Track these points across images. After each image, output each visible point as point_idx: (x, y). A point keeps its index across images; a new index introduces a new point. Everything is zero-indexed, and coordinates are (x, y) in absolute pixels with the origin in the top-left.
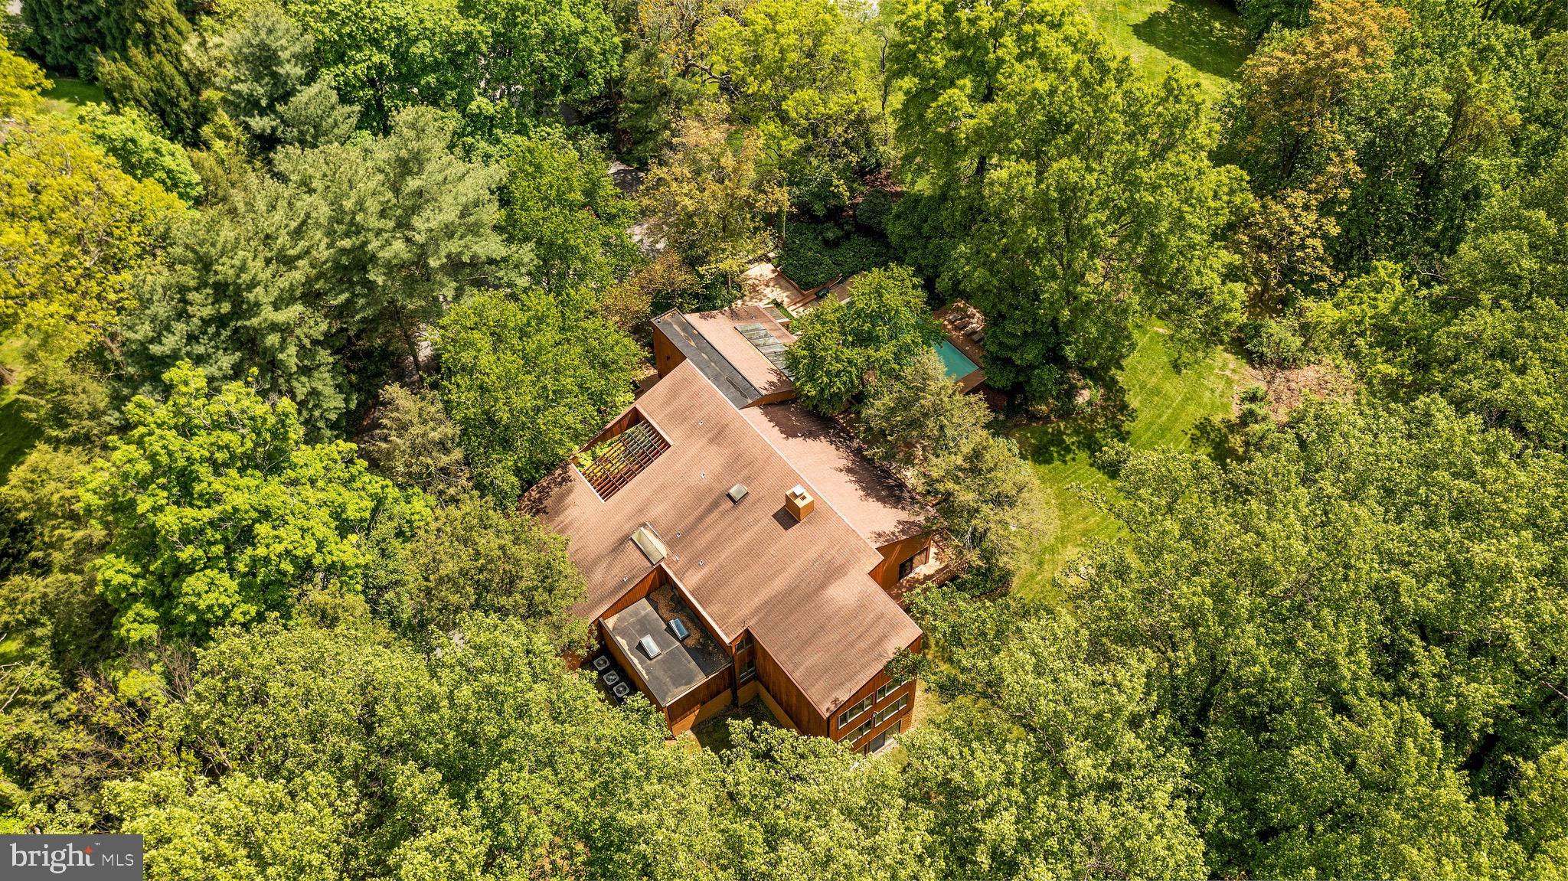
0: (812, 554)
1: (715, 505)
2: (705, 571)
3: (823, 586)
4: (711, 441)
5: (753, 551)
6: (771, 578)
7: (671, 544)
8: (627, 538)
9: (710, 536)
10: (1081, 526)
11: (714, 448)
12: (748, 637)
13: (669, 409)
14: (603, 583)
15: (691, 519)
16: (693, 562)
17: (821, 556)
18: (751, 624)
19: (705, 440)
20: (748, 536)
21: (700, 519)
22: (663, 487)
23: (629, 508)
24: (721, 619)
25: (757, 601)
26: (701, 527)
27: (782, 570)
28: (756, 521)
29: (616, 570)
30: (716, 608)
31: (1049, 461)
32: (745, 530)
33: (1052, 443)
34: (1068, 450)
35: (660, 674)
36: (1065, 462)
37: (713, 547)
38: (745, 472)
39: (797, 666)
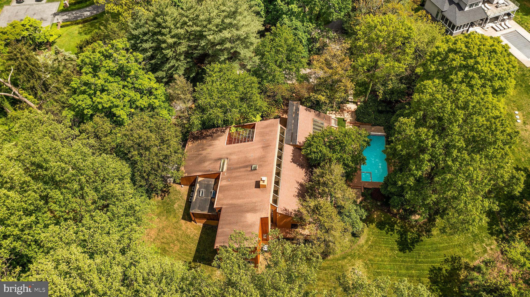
0: (254, 200)
1: (247, 166)
2: (228, 183)
3: (248, 212)
4: (263, 147)
5: (242, 187)
6: (239, 198)
7: (228, 169)
8: (220, 159)
9: (238, 174)
10: (371, 257)
11: (261, 150)
12: (220, 210)
13: (262, 130)
14: (205, 167)
15: (239, 166)
16: (227, 179)
17: (255, 203)
18: (224, 207)
19: (261, 146)
20: (246, 182)
21: (240, 168)
22: (241, 151)
23: (229, 151)
24: (219, 199)
25: (230, 202)
26: (239, 170)
27: (244, 198)
28: (251, 179)
29: (211, 166)
30: (220, 195)
31: (381, 229)
32: (246, 179)
33: (389, 224)
34: (392, 230)
35: (198, 202)
36: (387, 233)
37: (236, 178)
38: (261, 163)
39: (222, 228)
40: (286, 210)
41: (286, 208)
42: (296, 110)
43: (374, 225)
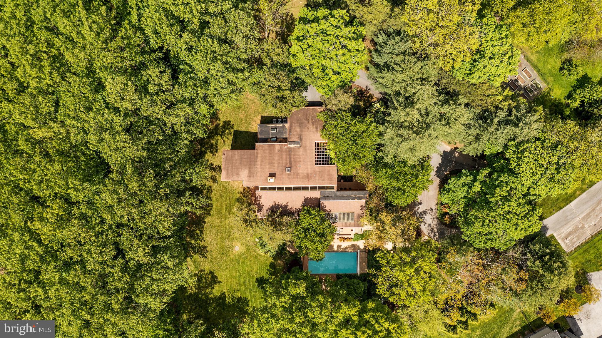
0: (259, 174)
1: (290, 163)
2: (277, 151)
3: (250, 170)
4: (308, 174)
5: (271, 163)
6: (261, 162)
7: (290, 148)
8: (301, 140)
9: (284, 157)
10: (249, 257)
11: (305, 173)
12: (254, 148)
13: (326, 171)
14: (295, 129)
15: (292, 156)
16: (281, 150)
17: (256, 175)
18: (256, 151)
19: (309, 172)
20: (276, 165)
21: (290, 158)
22: (306, 156)
23: (308, 146)
24: (262, 146)
25: (259, 156)
26: (288, 157)
27: (261, 165)
28: (277, 169)
29: (295, 133)
30: (266, 147)
31: (270, 266)
32: (278, 165)
33: (275, 272)
34: (270, 274)
35: (266, 129)
36: (268, 270)
37: (281, 156)
38: (292, 175)
39: (238, 153)
40: (260, 197)
41: (262, 197)
42: (359, 197)
43: (273, 261)
